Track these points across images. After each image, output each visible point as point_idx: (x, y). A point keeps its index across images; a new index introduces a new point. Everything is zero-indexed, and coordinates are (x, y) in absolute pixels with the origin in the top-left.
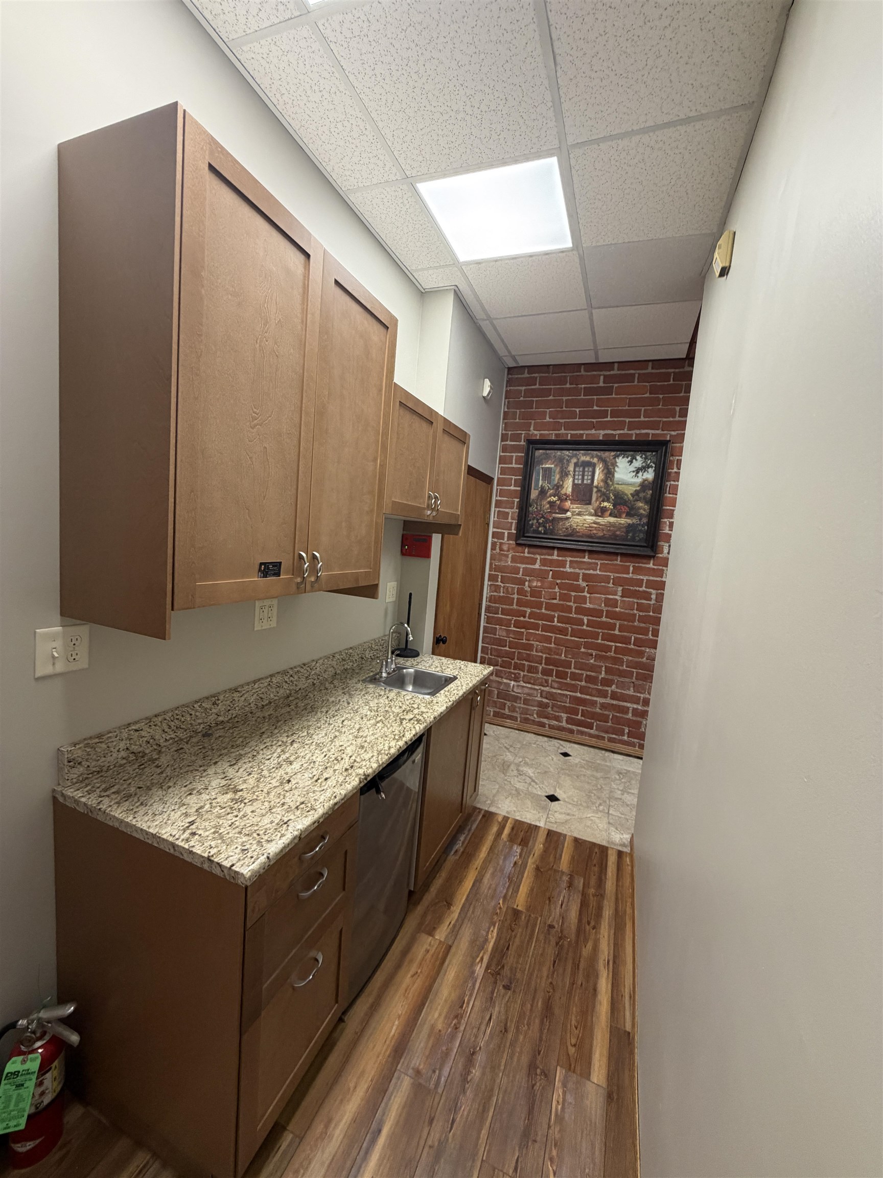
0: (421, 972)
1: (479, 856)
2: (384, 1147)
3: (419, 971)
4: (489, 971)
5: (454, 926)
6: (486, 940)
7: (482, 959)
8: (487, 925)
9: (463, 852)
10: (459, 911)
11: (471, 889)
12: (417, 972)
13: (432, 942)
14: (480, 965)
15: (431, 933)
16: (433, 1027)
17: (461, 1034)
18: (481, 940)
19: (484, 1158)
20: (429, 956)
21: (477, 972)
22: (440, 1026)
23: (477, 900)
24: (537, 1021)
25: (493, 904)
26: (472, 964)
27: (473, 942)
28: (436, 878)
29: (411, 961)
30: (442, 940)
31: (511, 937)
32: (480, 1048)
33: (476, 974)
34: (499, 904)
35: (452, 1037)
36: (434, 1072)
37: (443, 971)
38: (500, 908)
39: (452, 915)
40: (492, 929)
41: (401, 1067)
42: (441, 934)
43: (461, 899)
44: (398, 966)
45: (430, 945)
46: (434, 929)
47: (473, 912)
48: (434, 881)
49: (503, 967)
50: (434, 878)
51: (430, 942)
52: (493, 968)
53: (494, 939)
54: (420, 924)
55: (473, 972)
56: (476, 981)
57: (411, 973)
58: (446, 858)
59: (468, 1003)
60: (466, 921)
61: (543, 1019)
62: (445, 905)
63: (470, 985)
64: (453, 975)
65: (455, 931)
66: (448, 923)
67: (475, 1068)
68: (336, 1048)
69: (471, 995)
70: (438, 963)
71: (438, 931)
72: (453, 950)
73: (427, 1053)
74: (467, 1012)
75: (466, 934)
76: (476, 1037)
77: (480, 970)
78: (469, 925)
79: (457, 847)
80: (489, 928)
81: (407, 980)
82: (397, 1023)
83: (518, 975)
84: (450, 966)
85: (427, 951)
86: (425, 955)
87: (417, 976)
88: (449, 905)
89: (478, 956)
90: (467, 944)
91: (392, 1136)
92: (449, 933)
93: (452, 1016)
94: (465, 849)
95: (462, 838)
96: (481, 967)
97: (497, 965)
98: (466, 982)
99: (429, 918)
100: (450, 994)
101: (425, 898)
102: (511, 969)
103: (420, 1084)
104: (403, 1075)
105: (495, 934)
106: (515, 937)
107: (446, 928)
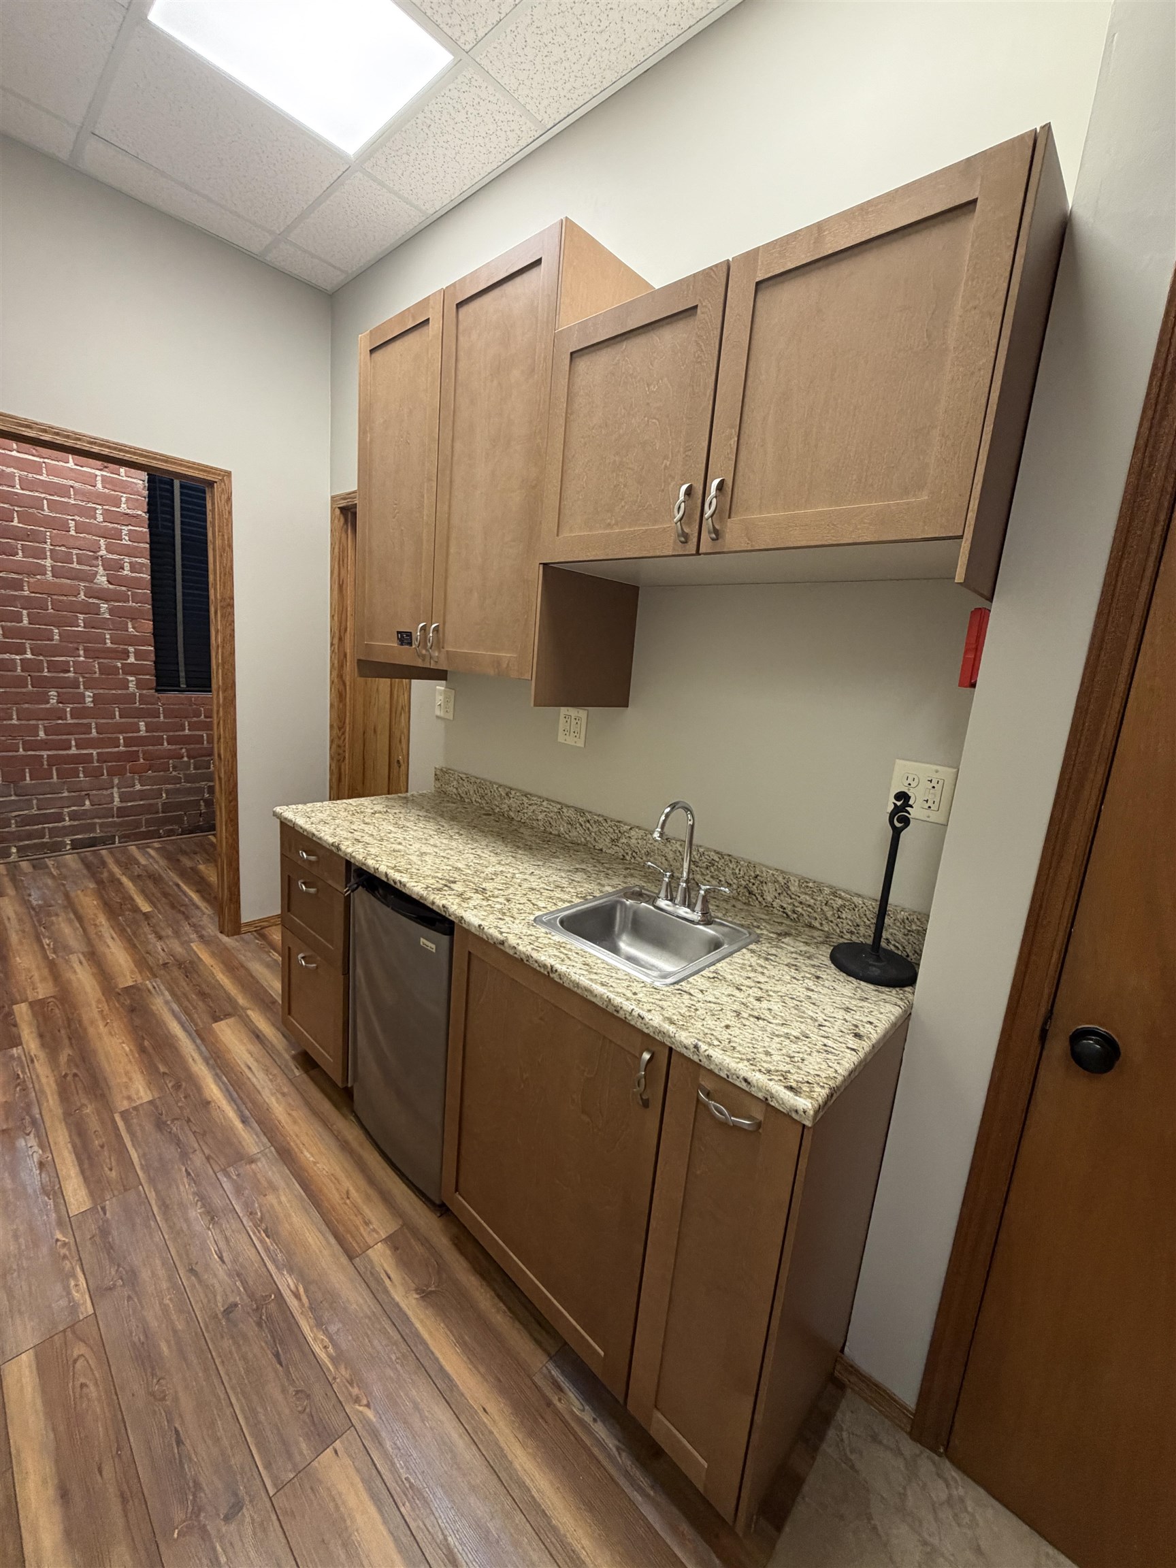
0: (345, 1203)
1: (524, 1446)
2: (231, 1121)
3: (348, 1201)
4: (273, 1297)
5: (380, 1282)
6: (319, 1324)
7: (297, 1296)
8: (344, 1346)
9: (549, 1404)
10: (403, 1305)
11: (437, 1359)
12: (348, 1198)
13: (376, 1236)
14: (292, 1286)
15: (393, 1242)
16: (274, 1189)
17: (241, 1215)
18: (326, 1316)
19: (140, 1187)
20: (358, 1221)
21: (287, 1276)
22: (271, 1198)
23: (404, 1355)
24: (154, 1324)
25: (377, 1390)
26: (302, 1277)
27: (332, 1298)
28: (496, 1300)
29: (368, 1198)
30: (370, 1252)
31: (292, 1382)
32: (209, 1229)
33: (285, 1273)
34: (368, 1406)
35: (247, 1205)
36: (238, 1175)
37: (324, 1227)
38: (357, 1400)
39: (401, 1289)
40: (331, 1350)
41: (271, 1152)
42: (381, 1257)
43: (424, 1326)
44: (371, 1180)
45: (374, 1230)
46: (395, 1248)
47: (385, 1333)
48: (492, 1293)
49: (259, 1324)
50: (498, 1296)
51: (377, 1233)
52: (273, 1306)
53: (310, 1339)
54: (415, 1231)
55: (291, 1272)
56: (277, 1267)
57: (353, 1193)
58: (545, 1350)
59: (262, 1241)
60: (378, 1310)
61: (146, 1337)
62: (428, 1286)
63: (279, 1255)
64: (310, 1240)
65: (372, 1282)
66: (392, 1276)
67: (200, 1214)
68: (333, 1109)
69: (267, 1249)
70: (341, 1229)
71: (388, 1252)
72: (344, 1260)
73: (259, 1176)
74: (254, 1233)
75: (354, 1297)
76: (222, 1231)
77: (286, 1283)
78: (365, 1308)
79: (572, 1395)
80: (335, 1345)
81: (347, 1184)
82: (312, 1159)
83: (227, 1343)
84: (324, 1243)
85: (367, 1223)
86: (364, 1218)
87: (345, 1197)
88: (425, 1295)
89: (306, 1291)
90: (337, 1286)
91: (232, 1128)
92: (373, 1267)
93: (267, 1215)
94: (557, 1413)
95: (600, 1430)
96: (288, 1286)
97: (269, 1317)
98: (290, 1254)
99: (419, 1248)
100: (291, 1224)
101: (462, 1260)
102: (245, 1337)
103: (242, 1160)
104: (262, 1149)
105: (317, 1349)
106: (284, 1391)
107: (385, 1265)
